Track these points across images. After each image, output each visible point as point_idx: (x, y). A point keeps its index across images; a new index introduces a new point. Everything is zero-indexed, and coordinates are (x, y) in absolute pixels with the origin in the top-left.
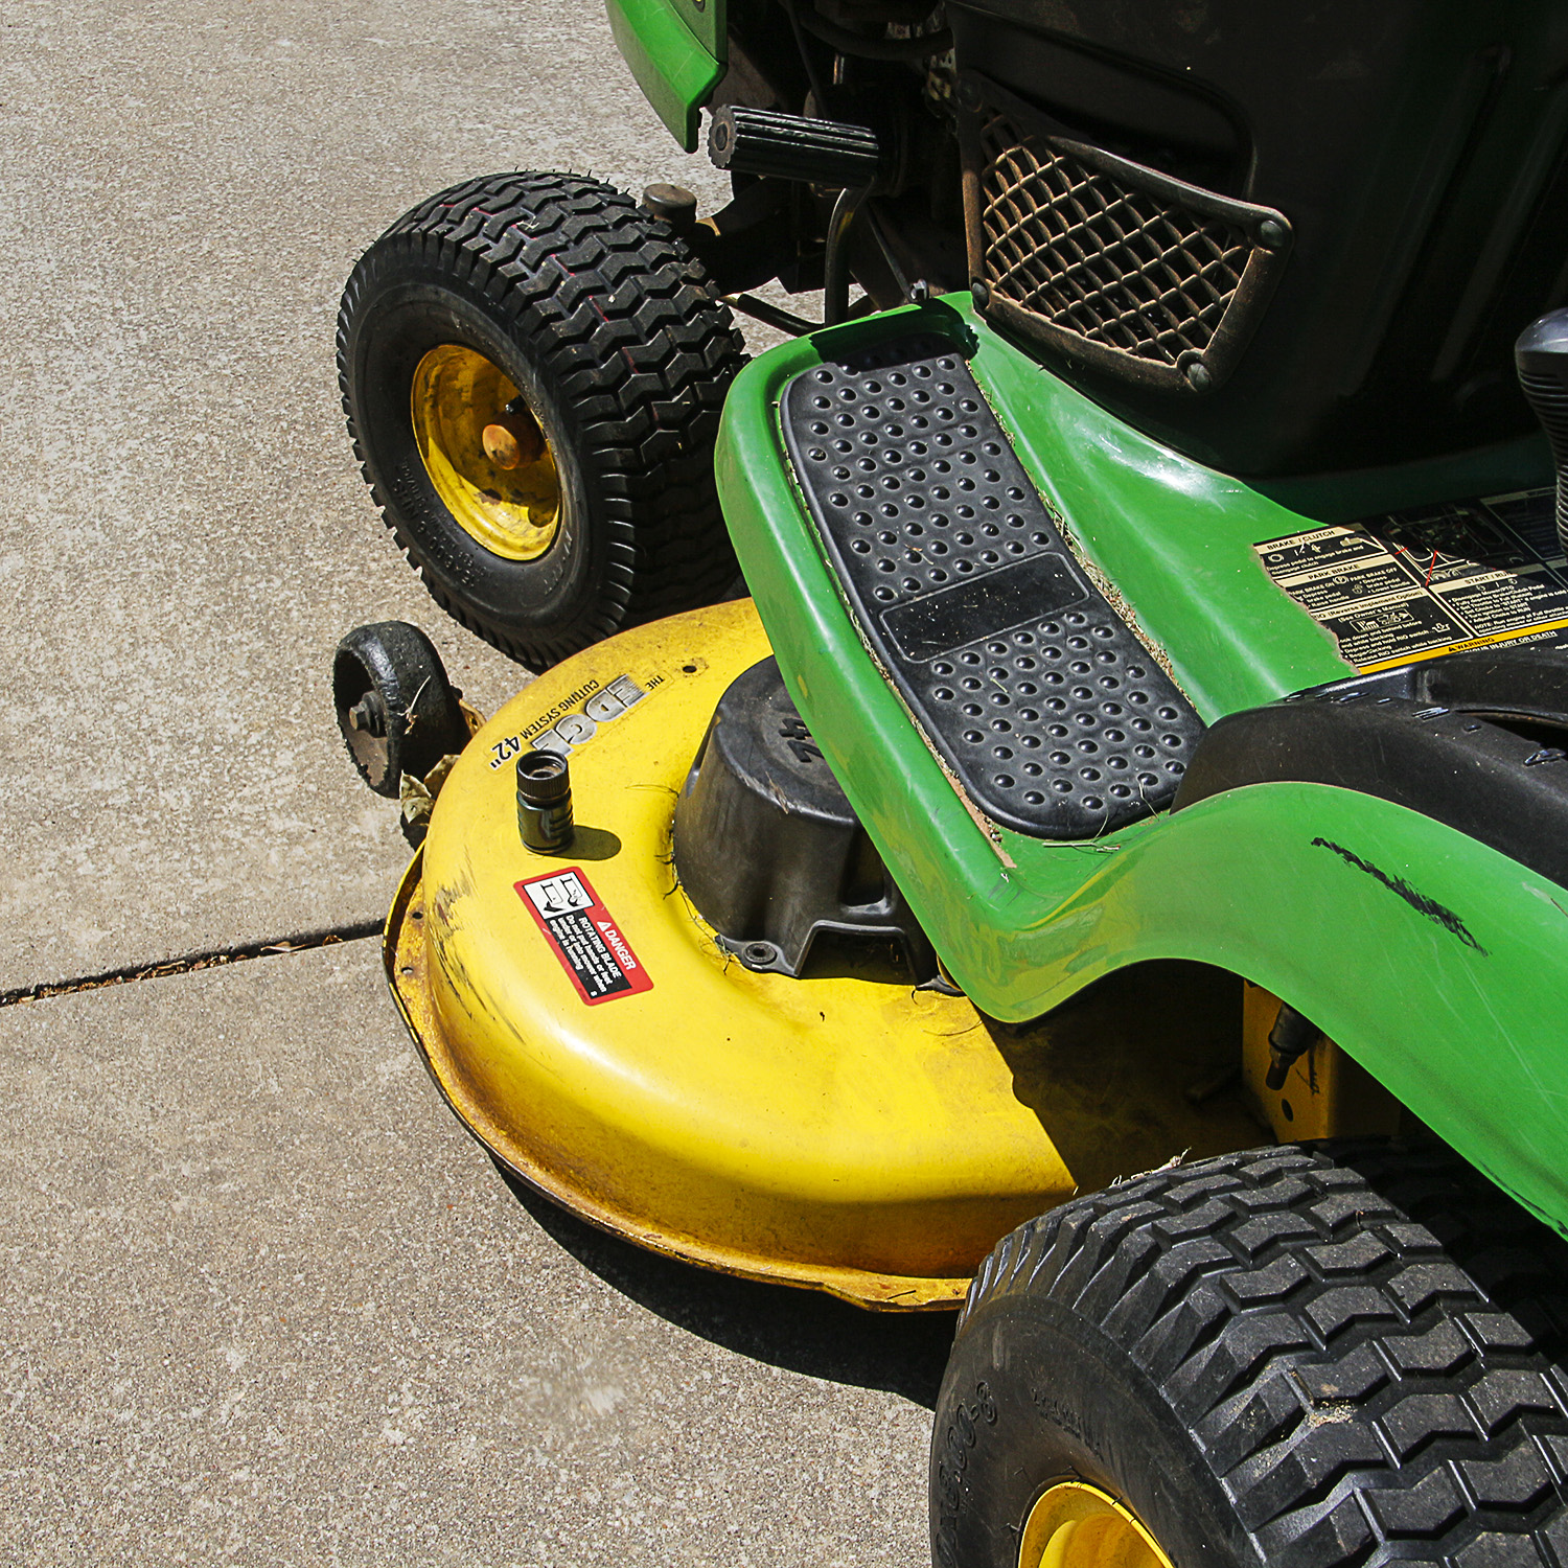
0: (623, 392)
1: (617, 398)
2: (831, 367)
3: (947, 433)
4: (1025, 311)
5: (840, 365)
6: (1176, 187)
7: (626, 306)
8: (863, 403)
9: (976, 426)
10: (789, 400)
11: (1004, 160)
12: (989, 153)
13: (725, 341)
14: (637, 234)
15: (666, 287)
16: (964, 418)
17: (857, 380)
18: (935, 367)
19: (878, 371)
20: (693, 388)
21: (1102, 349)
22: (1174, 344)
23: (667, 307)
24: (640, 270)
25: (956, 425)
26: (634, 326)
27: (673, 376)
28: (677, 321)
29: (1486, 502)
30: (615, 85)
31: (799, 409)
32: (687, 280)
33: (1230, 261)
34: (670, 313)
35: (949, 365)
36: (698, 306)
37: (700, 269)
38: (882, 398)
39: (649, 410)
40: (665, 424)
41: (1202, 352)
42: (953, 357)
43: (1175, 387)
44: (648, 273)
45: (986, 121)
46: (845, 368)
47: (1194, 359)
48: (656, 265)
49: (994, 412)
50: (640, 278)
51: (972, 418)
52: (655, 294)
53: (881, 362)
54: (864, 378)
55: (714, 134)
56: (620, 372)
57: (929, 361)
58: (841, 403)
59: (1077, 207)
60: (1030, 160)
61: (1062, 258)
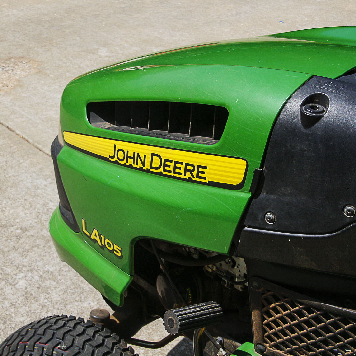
11: (274, 307)
12: (266, 304)
30: (6, 239)
59: (312, 322)
60: (288, 307)
61: (305, 339)
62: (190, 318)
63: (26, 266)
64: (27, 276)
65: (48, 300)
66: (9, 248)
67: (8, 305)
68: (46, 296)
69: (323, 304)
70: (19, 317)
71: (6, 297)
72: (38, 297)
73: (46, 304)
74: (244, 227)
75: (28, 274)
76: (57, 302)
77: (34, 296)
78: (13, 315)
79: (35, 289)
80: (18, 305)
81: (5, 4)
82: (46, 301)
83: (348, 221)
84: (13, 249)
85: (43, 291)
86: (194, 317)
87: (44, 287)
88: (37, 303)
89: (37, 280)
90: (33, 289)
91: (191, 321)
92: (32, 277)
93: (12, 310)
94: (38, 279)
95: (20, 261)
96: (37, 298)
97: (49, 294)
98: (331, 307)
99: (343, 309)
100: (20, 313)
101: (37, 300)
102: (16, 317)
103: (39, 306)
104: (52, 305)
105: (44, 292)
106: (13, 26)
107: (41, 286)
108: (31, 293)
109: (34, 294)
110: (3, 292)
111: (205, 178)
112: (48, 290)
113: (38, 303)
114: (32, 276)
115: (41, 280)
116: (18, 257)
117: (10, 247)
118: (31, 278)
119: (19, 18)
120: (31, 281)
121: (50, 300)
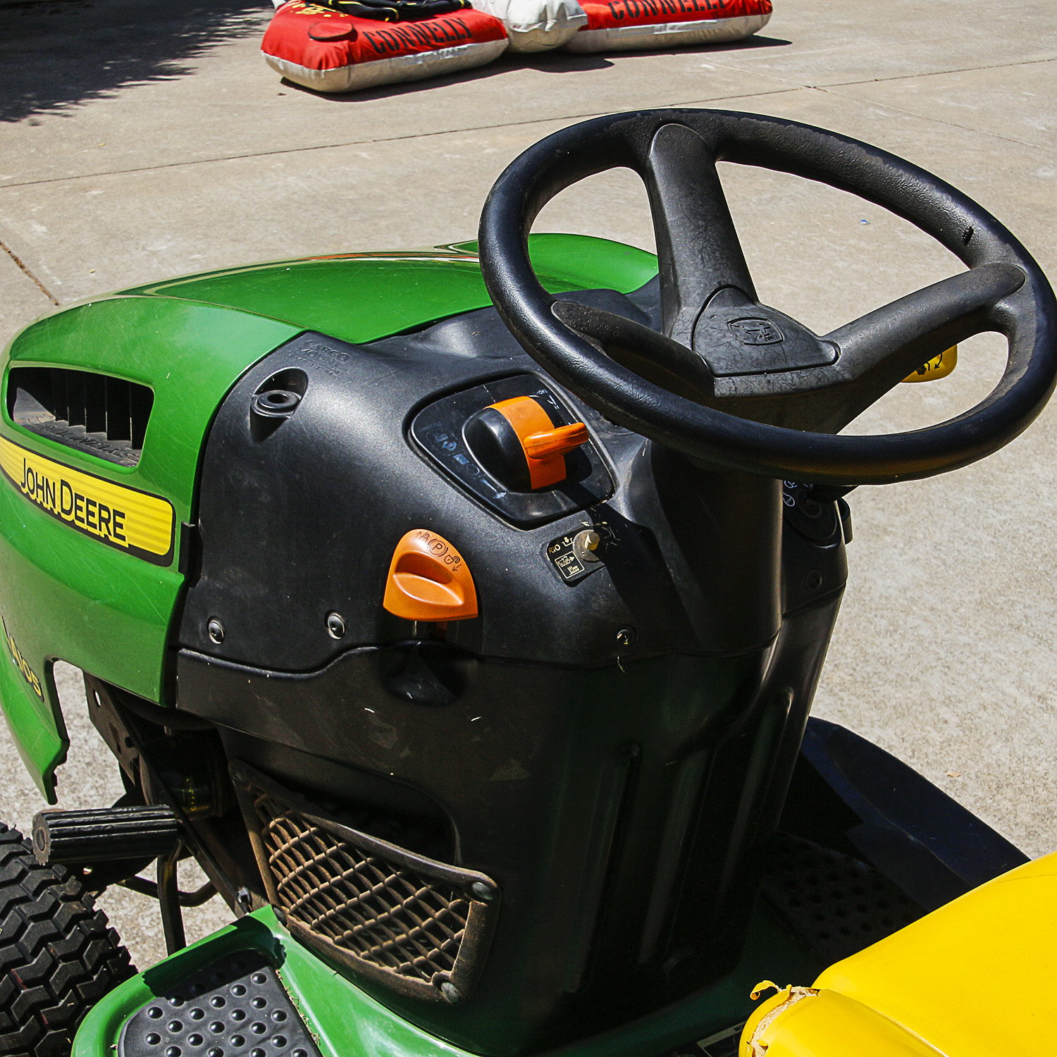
0: (15, 1008)
1: (9, 1013)
2: (161, 1002)
3: (260, 1047)
4: (314, 933)
5: (169, 999)
6: (403, 856)
7: (11, 935)
8: (189, 1032)
9: (285, 1034)
10: (125, 1043)
11: (275, 827)
12: (263, 819)
13: (101, 942)
14: (20, 868)
15: (46, 910)
16: (276, 1029)
17: (184, 1010)
18: (249, 984)
19: (201, 997)
20: (75, 991)
21: (373, 967)
22: (426, 967)
23: (49, 927)
24: (24, 900)
25: (268, 1038)
26: (20, 951)
27: (57, 985)
28: (57, 937)
29: (702, 1044)
31: (133, 1050)
32: (66, 898)
33: (456, 909)
34: (51, 932)
35: (262, 979)
36: (75, 919)
37: (76, 886)
38: (205, 1024)
39: (39, 1018)
40: (54, 1026)
41: (449, 974)
42: (265, 971)
43: (434, 999)
44: (31, 901)
45: (256, 797)
46: (173, 1000)
47: (445, 979)
48: (37, 893)
49: (301, 1016)
50: (23, 907)
51: (283, 1027)
52: (35, 918)
53: (203, 989)
54: (189, 1006)
55: (35, 835)
56: (11, 990)
57: (244, 978)
58: (170, 1036)
59: (334, 864)
60: (293, 827)
61: (331, 900)
62: (80, 833)
63: (82, 717)
64: (77, 737)
65: (98, 792)
66: (65, 676)
67: (13, 795)
68: (97, 782)
69: (341, 827)
70: (24, 822)
71: (17, 777)
72: (80, 783)
73: (89, 800)
74: (181, 648)
75: (80, 733)
76: (114, 796)
77: (72, 780)
78: (15, 815)
79: (80, 766)
80: (33, 796)
81: (279, 165)
82: (93, 792)
83: (335, 646)
84: (72, 679)
85: (94, 771)
86: (93, 832)
87: (101, 764)
88: (72, 795)
89: (91, 748)
90: (75, 766)
91: (83, 841)
92: (86, 741)
93: (17, 805)
94: (96, 747)
95: (75, 706)
96: (78, 784)
97: (104, 779)
98: (354, 833)
99: (373, 840)
100: (30, 812)
101: (75, 788)
102: (19, 820)
103: (75, 802)
104: (102, 802)
105: (97, 774)
106: (274, 209)
107: (95, 761)
108: (69, 773)
109: (74, 775)
110: (14, 766)
111: (123, 538)
112: (105, 771)
113: (74, 795)
114: (87, 738)
115: (100, 748)
116: (74, 697)
117: (67, 674)
118: (83, 741)
119: (294, 193)
120: (80, 748)
121: (101, 793)
